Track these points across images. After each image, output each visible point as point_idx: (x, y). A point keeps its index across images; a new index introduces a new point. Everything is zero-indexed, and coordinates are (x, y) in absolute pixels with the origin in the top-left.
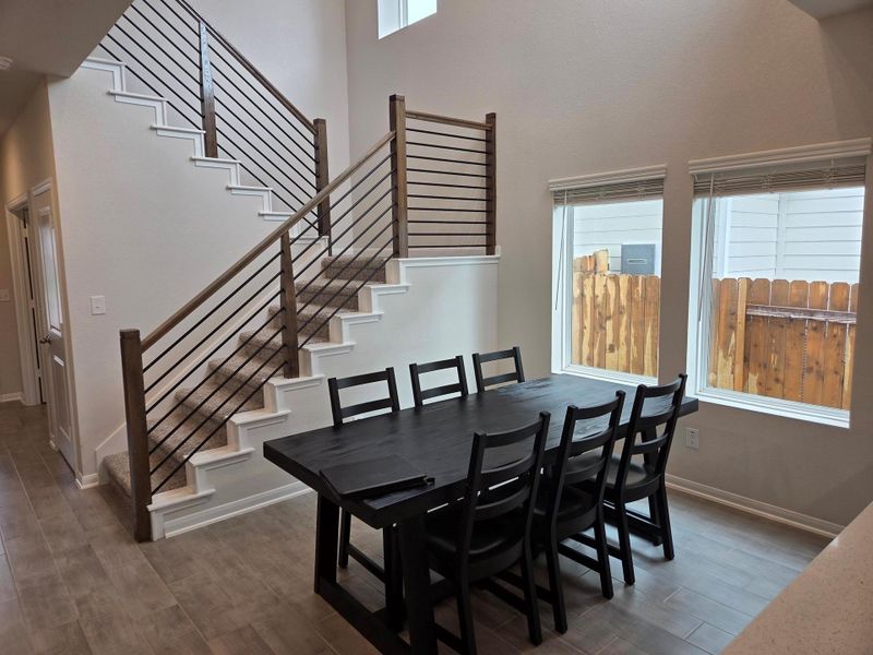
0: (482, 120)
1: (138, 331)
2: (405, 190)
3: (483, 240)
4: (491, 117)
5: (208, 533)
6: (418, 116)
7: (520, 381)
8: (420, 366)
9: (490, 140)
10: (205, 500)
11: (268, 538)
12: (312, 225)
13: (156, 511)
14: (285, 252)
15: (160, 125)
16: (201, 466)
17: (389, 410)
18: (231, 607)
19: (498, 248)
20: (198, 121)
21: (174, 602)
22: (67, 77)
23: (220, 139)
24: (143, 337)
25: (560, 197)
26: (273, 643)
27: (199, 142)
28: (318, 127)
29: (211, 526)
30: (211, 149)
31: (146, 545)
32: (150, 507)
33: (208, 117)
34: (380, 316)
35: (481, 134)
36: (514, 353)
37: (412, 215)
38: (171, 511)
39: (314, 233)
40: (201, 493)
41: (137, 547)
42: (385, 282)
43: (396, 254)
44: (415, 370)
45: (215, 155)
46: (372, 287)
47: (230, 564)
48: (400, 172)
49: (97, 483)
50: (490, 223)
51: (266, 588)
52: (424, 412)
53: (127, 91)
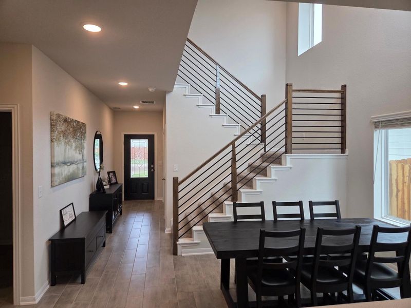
0: (339, 89)
1: (178, 178)
2: (291, 124)
3: (339, 146)
4: (344, 87)
5: (196, 258)
6: (299, 91)
7: (338, 217)
8: (278, 203)
9: (343, 98)
10: (196, 245)
11: (214, 265)
12: (257, 138)
13: (179, 244)
14: (233, 151)
15: (200, 104)
16: (196, 231)
17: (261, 220)
18: (190, 284)
19: (347, 150)
20: (214, 101)
21: (174, 277)
22: (171, 91)
23: (221, 107)
24: (180, 180)
25: (377, 125)
26: (197, 300)
27: (214, 109)
28: (263, 99)
29: (198, 256)
30: (218, 111)
31: (175, 256)
32: (177, 242)
33: (218, 99)
34: (275, 180)
35: (338, 95)
36: (335, 203)
37: (294, 135)
38: (185, 246)
39: (257, 142)
40: (195, 242)
41: (172, 256)
42: (281, 164)
43: (286, 152)
44: (275, 204)
45: (219, 113)
46: (273, 166)
47: (197, 270)
48: (289, 116)
49: (170, 232)
50: (343, 138)
51: (204, 282)
52: (278, 223)
53: (190, 93)
